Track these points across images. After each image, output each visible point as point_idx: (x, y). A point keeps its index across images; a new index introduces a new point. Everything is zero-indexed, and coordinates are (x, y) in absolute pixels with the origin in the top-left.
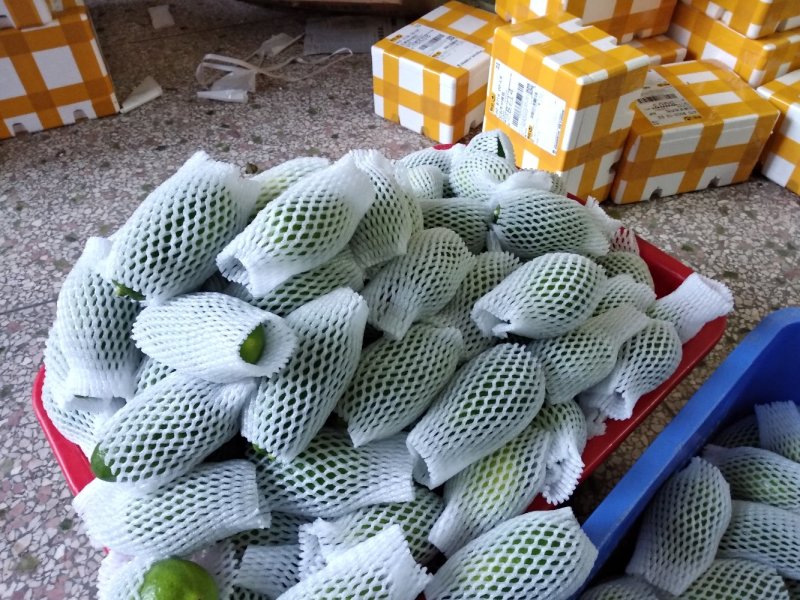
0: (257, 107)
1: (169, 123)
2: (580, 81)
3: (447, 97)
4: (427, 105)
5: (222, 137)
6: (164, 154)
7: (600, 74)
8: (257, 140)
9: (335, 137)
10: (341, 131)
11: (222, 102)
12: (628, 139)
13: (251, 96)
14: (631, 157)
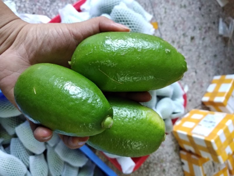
0: (217, 38)
1: (210, 10)
2: (213, 141)
3: (217, 99)
4: (215, 93)
5: (205, 28)
6: (198, 10)
7: (216, 147)
8: (204, 39)
9: (205, 64)
10: (208, 66)
11: (218, 27)
12: (198, 156)
13: (221, 36)
14: (193, 157)
